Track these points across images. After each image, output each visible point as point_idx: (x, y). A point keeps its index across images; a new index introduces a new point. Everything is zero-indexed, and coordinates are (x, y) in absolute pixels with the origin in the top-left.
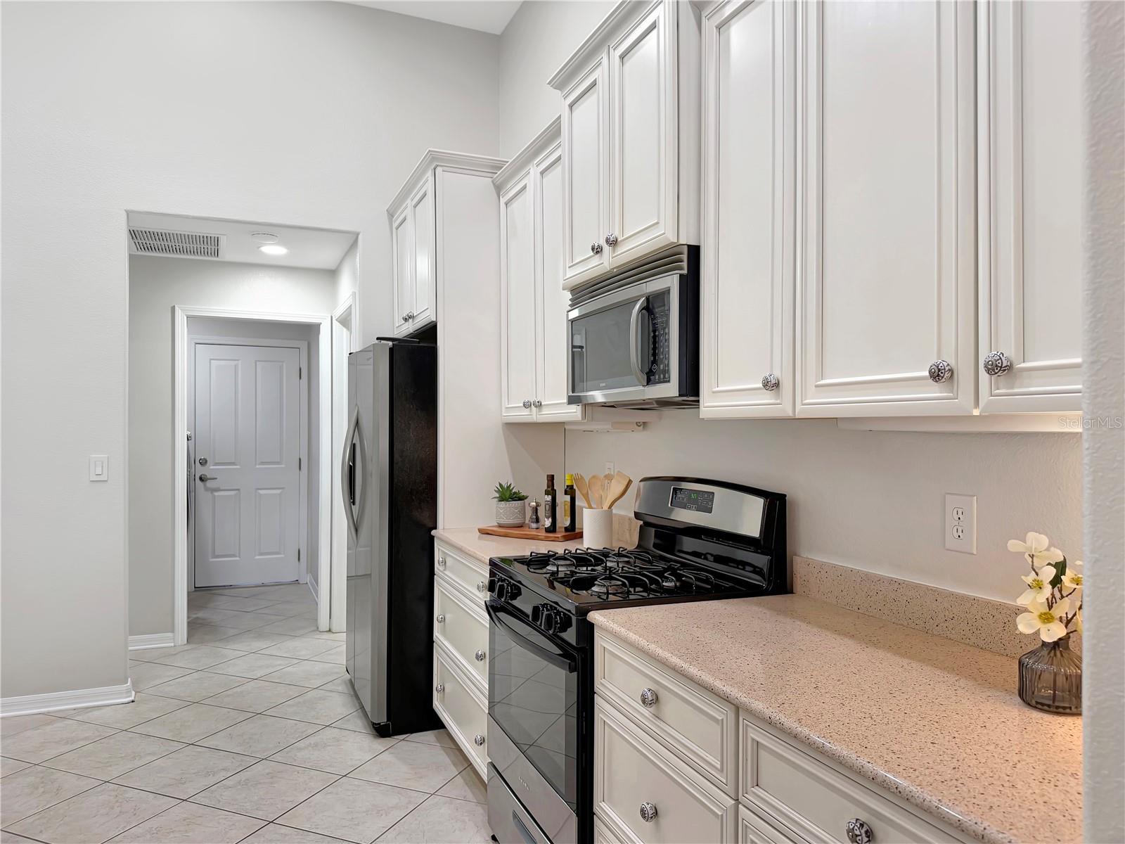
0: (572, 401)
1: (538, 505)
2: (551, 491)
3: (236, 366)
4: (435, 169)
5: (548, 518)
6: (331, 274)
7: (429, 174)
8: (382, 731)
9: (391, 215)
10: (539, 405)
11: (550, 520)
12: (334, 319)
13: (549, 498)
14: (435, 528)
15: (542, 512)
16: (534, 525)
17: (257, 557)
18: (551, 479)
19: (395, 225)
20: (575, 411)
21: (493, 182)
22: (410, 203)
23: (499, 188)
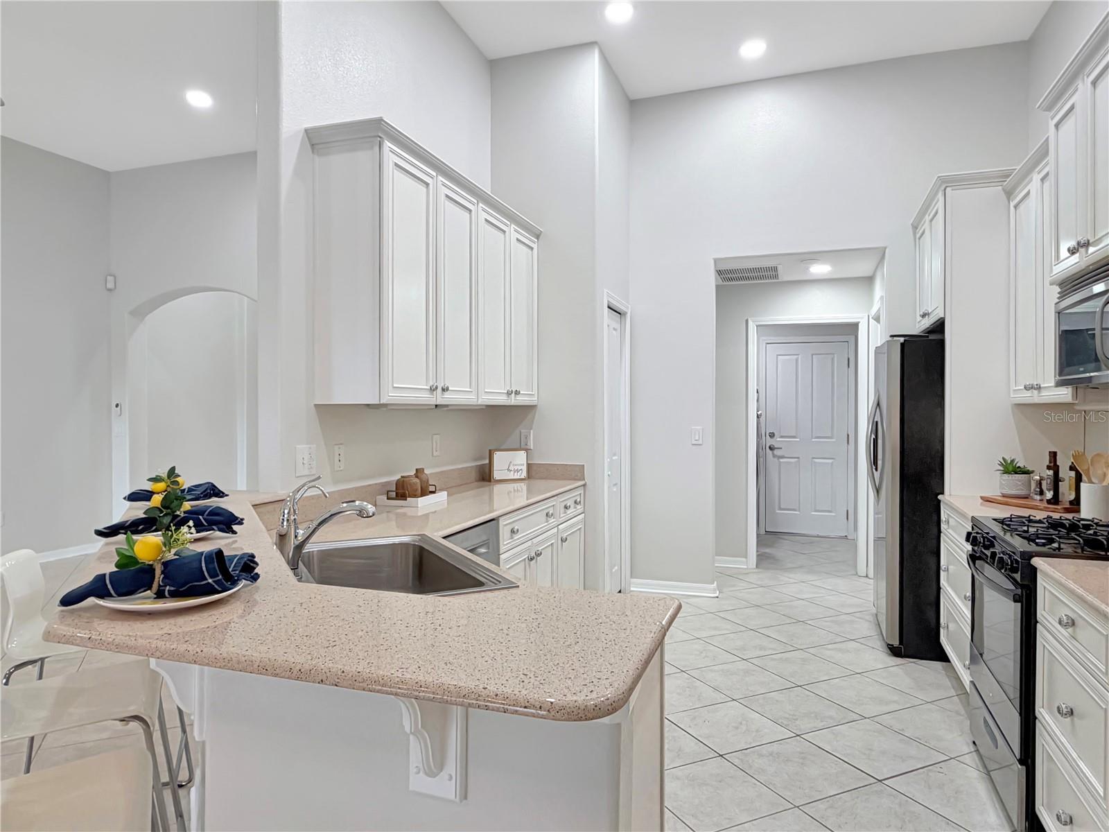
0: (1060, 384)
1: (1042, 479)
2: (1054, 466)
3: (797, 360)
4: (945, 189)
5: (1049, 490)
6: (869, 280)
7: (940, 196)
8: (895, 652)
9: (915, 228)
10: (1039, 388)
11: (1052, 493)
12: (871, 319)
13: (1051, 473)
14: (943, 493)
15: (1044, 487)
16: (1038, 497)
17: (813, 513)
18: (1053, 455)
19: (918, 236)
20: (1065, 394)
21: (1003, 189)
22: (927, 218)
23: (1009, 194)
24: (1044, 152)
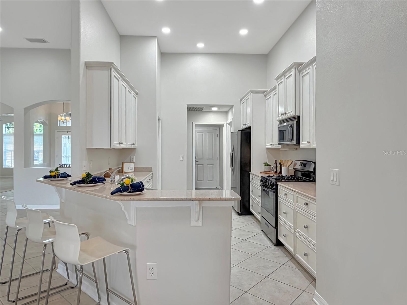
0: (279, 144)
1: (273, 167)
3: (203, 134)
4: (251, 93)
5: (275, 169)
6: (227, 113)
7: (250, 94)
8: (239, 214)
9: (241, 100)
10: (273, 145)
11: (276, 170)
12: (227, 124)
13: (275, 165)
14: (250, 172)
15: (274, 168)
16: (272, 171)
17: (207, 181)
18: (276, 161)
19: (242, 103)
20: (279, 146)
21: (264, 94)
22: (245, 99)
23: (265, 96)
24: (275, 88)
